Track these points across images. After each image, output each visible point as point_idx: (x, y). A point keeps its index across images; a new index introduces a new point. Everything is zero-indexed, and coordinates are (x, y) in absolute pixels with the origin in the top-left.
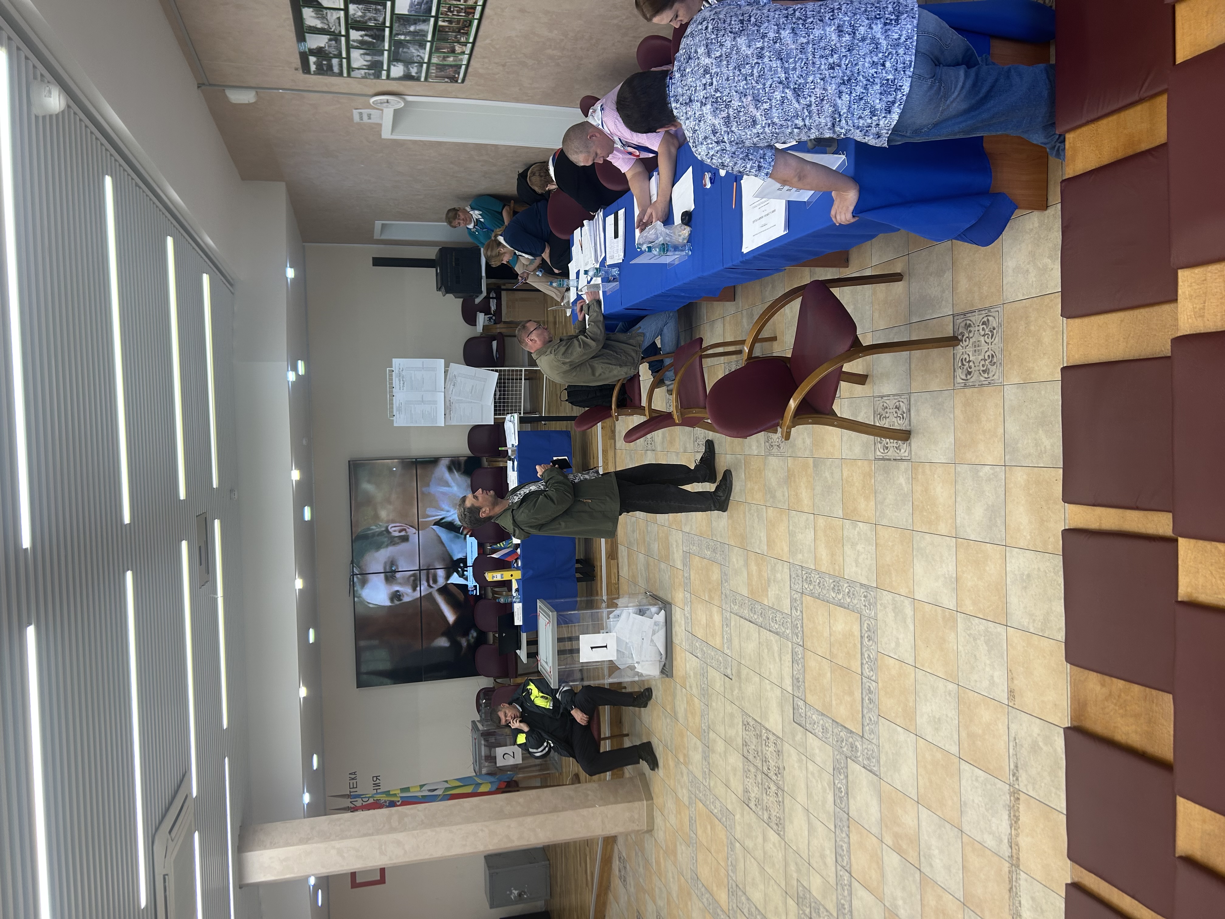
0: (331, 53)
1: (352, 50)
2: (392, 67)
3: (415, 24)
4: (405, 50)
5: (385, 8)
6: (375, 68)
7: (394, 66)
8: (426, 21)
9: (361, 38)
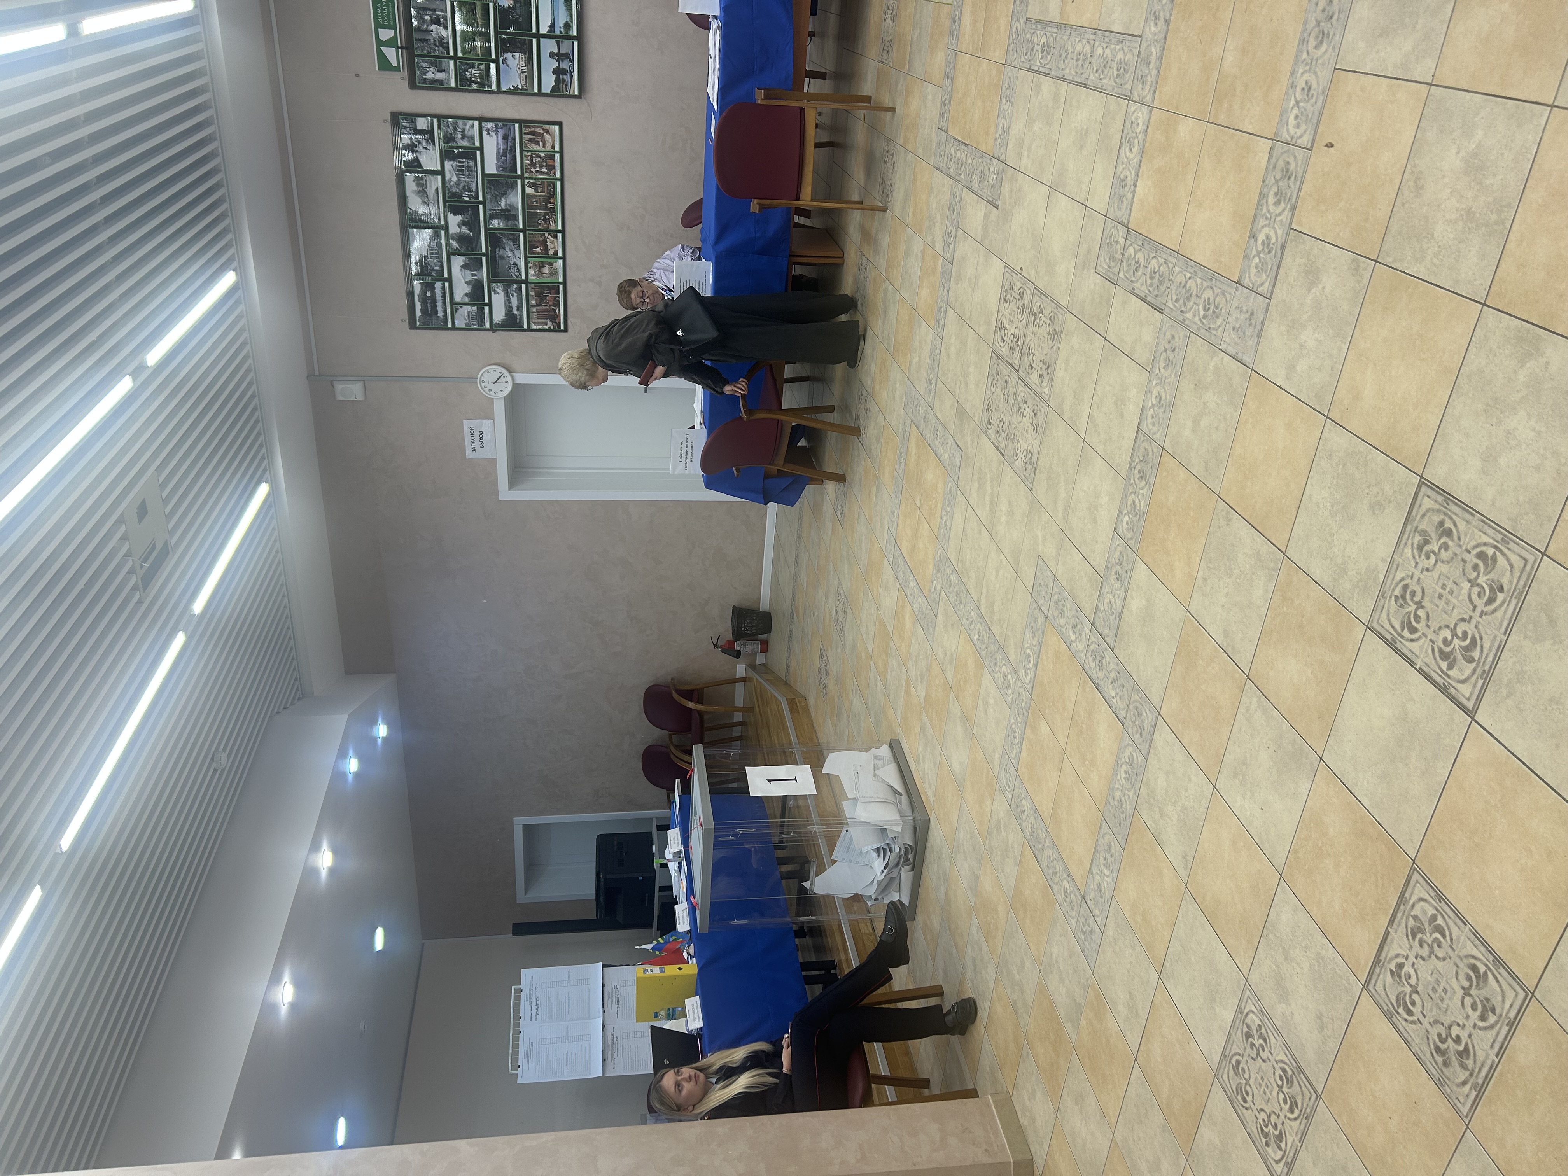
0: (433, 269)
1: (452, 257)
2: (493, 293)
3: (505, 193)
4: (501, 252)
5: (476, 165)
6: (477, 295)
7: (496, 292)
8: (513, 186)
9: (458, 230)
